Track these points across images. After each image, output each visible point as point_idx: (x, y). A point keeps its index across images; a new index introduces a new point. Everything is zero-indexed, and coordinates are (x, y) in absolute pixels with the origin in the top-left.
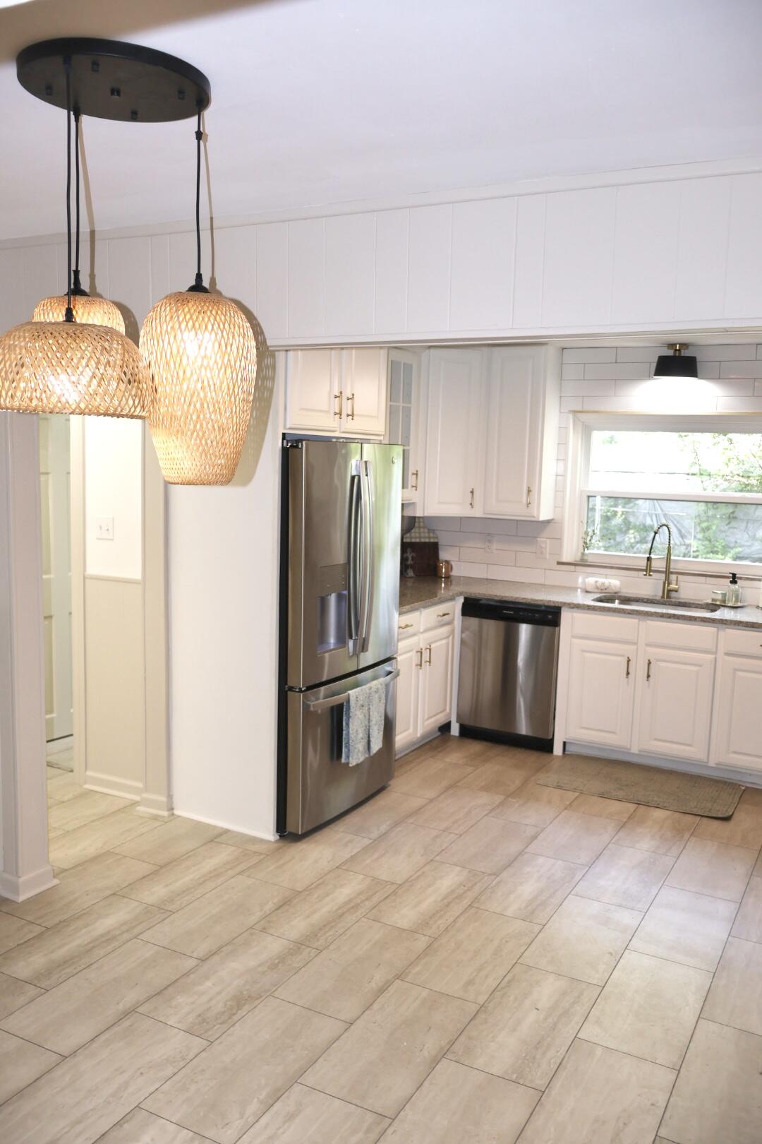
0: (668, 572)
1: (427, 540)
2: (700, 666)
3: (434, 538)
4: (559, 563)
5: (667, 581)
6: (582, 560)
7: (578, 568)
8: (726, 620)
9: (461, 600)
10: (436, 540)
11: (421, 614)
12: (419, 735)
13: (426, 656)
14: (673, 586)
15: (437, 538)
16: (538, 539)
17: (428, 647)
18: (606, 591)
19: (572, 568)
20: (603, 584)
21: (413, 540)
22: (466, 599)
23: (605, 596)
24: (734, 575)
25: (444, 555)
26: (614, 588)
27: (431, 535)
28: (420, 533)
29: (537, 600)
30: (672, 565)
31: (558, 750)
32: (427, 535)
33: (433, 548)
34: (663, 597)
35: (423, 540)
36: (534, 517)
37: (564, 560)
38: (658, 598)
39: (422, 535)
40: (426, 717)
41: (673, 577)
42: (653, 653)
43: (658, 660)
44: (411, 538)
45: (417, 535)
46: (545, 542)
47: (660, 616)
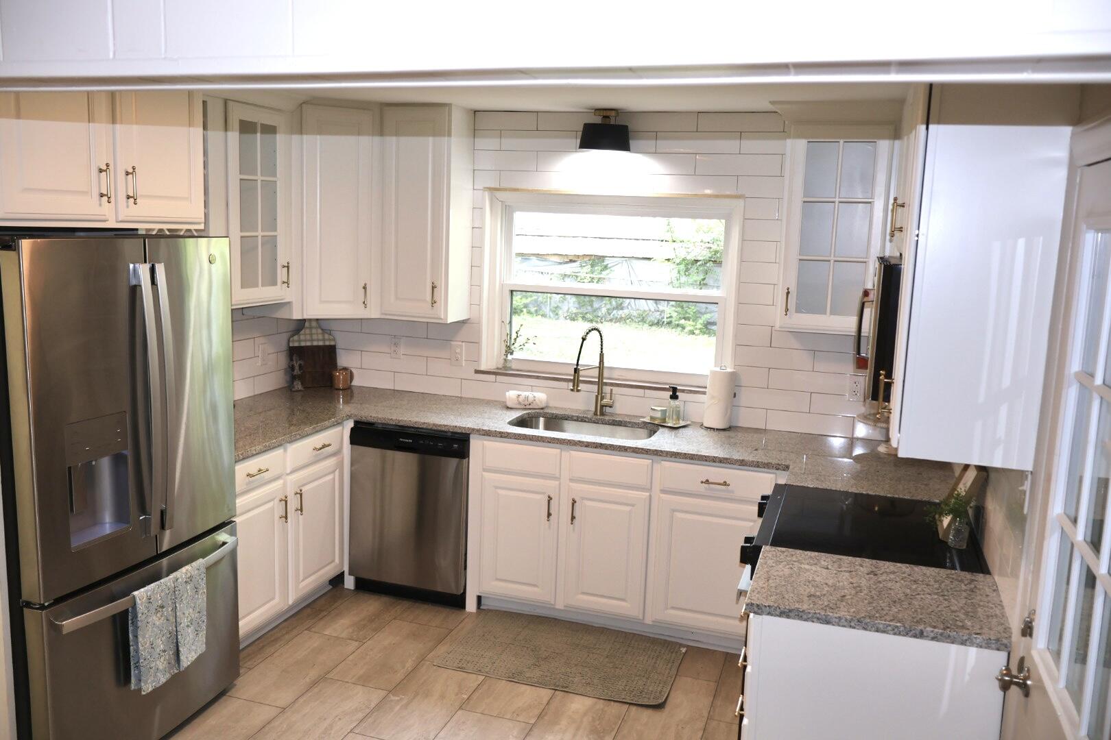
0: (600, 383)
1: (321, 343)
2: (633, 505)
3: (330, 340)
4: (477, 372)
5: (600, 395)
6: (505, 368)
7: (500, 378)
8: (661, 451)
9: (350, 424)
10: (332, 343)
11: (285, 450)
12: (290, 602)
13: (293, 503)
14: (605, 401)
15: (334, 340)
16: (452, 343)
17: (299, 492)
18: (531, 407)
19: (492, 377)
20: (527, 398)
21: (303, 344)
22: (356, 423)
23: (528, 414)
24: (674, 390)
25: (343, 360)
26: (539, 404)
27: (327, 336)
28: (311, 334)
29: (440, 425)
30: (606, 374)
31: (471, 605)
32: (320, 337)
33: (330, 352)
34: (595, 414)
35: (315, 343)
36: (441, 319)
37: (483, 368)
38: (590, 415)
39: (315, 337)
40: (301, 578)
41: (607, 389)
42: (579, 489)
43: (583, 498)
44: (299, 341)
45: (308, 337)
46: (462, 350)
47: (586, 446)
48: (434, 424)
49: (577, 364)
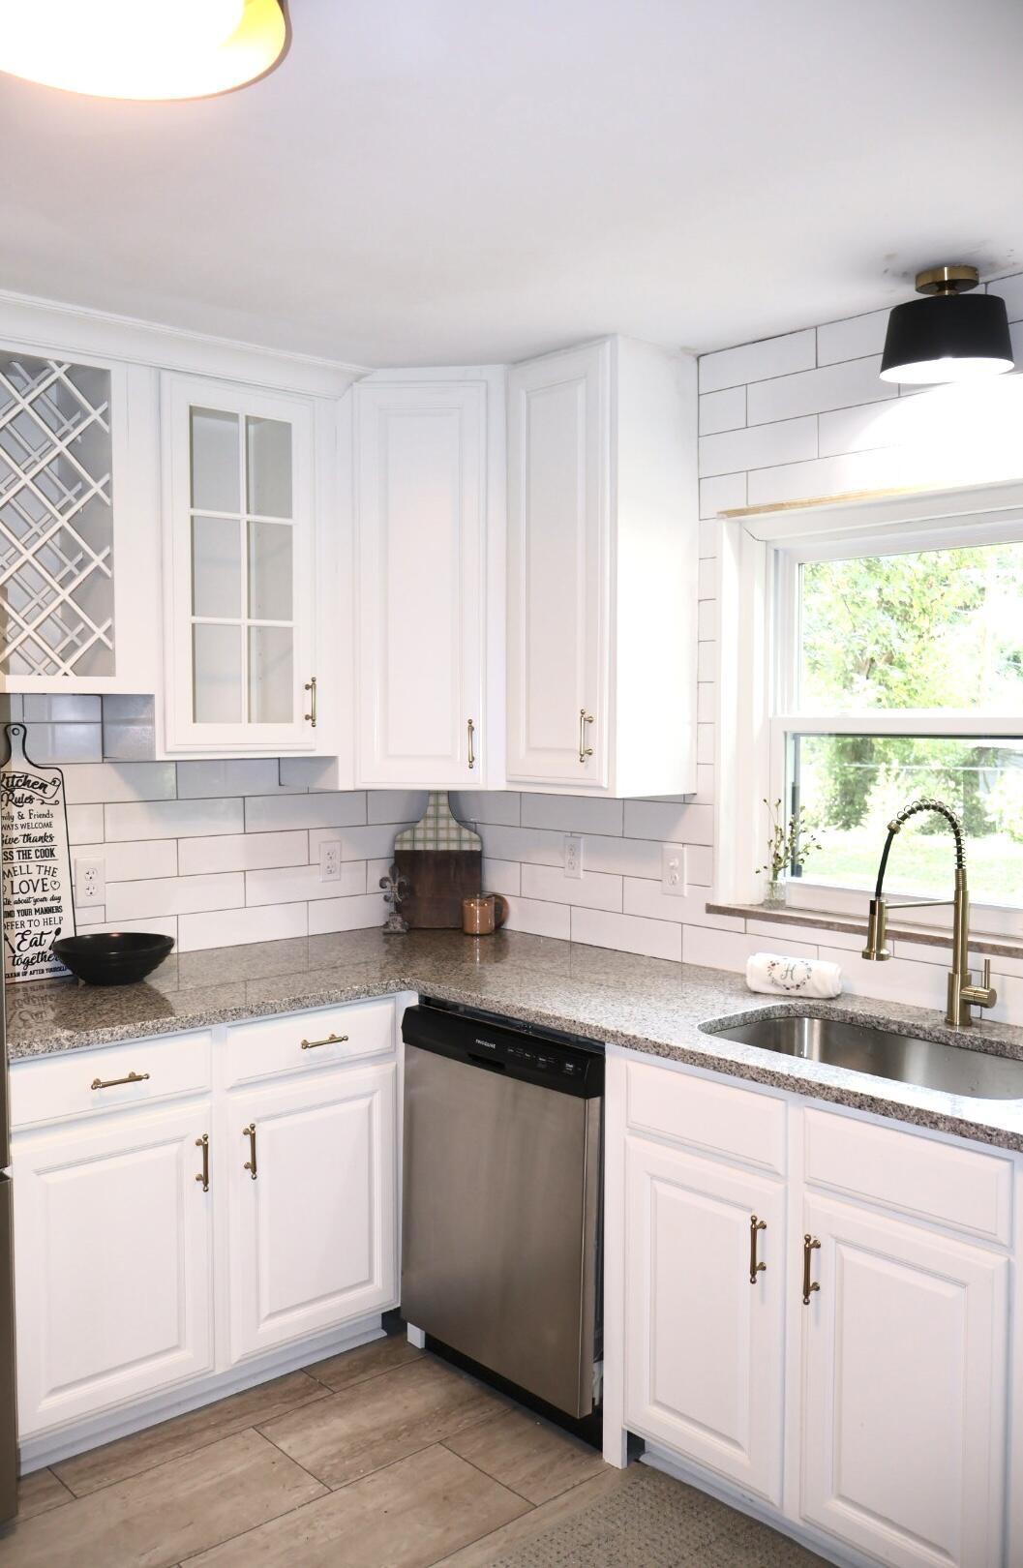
0: (959, 942)
1: (454, 847)
3: (470, 841)
4: (711, 909)
5: (959, 974)
6: (772, 903)
7: (754, 924)
10: (476, 847)
14: (976, 988)
15: (481, 841)
16: (667, 846)
17: (247, 1129)
18: (800, 992)
19: (738, 922)
20: (790, 971)
21: (419, 847)
22: (425, 1000)
23: (787, 1008)
25: (499, 879)
26: (820, 987)
27: (466, 834)
28: (436, 829)
30: (974, 922)
31: (614, 1451)
32: (454, 835)
33: (467, 866)
34: (949, 1022)
35: (443, 847)
36: (601, 788)
37: (722, 903)
39: (443, 834)
41: (975, 960)
42: (828, 1216)
44: (414, 841)
45: (430, 835)
46: (685, 860)
47: (837, 1101)
48: (537, 1014)
49: (878, 893)
